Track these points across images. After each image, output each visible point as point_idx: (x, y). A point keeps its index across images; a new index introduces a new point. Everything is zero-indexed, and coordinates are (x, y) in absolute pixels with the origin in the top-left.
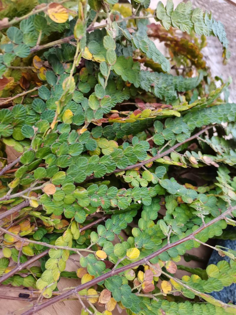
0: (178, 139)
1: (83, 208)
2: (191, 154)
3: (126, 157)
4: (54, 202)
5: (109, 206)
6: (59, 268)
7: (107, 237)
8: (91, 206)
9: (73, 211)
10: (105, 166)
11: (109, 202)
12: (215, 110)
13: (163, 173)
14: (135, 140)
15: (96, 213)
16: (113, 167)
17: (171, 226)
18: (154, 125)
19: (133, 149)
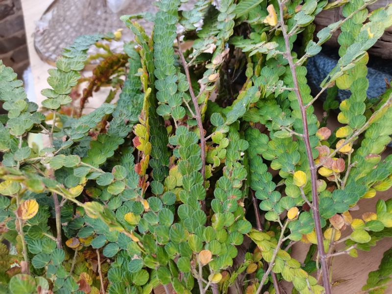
0: (183, 89)
1: (236, 222)
3: (190, 157)
4: (220, 254)
5: (240, 191)
6: (295, 268)
7: (276, 201)
8: (236, 212)
9: (236, 234)
10: (194, 184)
11: (235, 190)
13: (220, 117)
14: (173, 140)
15: (244, 207)
16: (197, 175)
17: (281, 127)
18: (161, 115)
19: (182, 148)
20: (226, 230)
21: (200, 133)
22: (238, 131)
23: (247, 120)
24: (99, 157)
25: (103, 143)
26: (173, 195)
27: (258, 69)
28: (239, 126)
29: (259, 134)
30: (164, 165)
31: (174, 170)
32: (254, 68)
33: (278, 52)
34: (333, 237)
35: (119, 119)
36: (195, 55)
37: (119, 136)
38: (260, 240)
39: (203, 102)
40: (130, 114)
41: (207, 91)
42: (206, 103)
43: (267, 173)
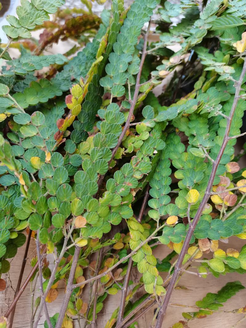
0: (132, 72)
1: (122, 206)
2: (158, 70)
3: (109, 134)
4: (95, 225)
5: (137, 181)
6: (151, 264)
7: (164, 203)
8: (124, 197)
9: (117, 215)
10: (101, 158)
11: (134, 179)
13: (151, 112)
14: (101, 113)
15: (135, 197)
16: (108, 152)
17: (200, 145)
18: (102, 86)
19: (106, 122)
20: (110, 208)
21: (128, 117)
22: (163, 132)
23: (175, 125)
24: (32, 98)
25: (42, 87)
26: (81, 159)
27: (206, 86)
28: (165, 127)
29: (179, 142)
30: (86, 130)
31: (91, 139)
32: (204, 83)
33: (231, 78)
34: (194, 255)
35: (67, 74)
36: (157, 46)
37: (60, 88)
38: (134, 229)
39: (144, 91)
40: (79, 73)
41: (152, 83)
42: (146, 94)
43: (169, 177)
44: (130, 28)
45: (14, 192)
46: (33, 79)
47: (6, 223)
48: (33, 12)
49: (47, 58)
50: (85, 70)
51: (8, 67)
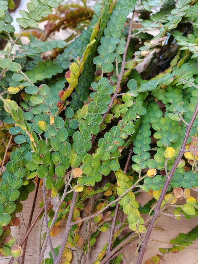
0: (119, 52)
1: (110, 160)
2: (140, 51)
3: (101, 102)
4: (89, 176)
5: (123, 141)
6: (134, 208)
7: (145, 159)
8: (113, 153)
9: (107, 167)
10: (94, 122)
11: (120, 139)
12: (120, 5)
13: (135, 84)
14: (94, 86)
15: (121, 153)
16: (100, 117)
17: (176, 111)
18: (95, 63)
19: (98, 93)
20: (101, 162)
21: (116, 89)
22: (145, 101)
23: (154, 95)
24: (40, 75)
25: (47, 66)
26: (78, 123)
27: (181, 63)
28: (146, 97)
29: (158, 109)
30: (82, 100)
31: (86, 107)
32: (178, 61)
34: (170, 201)
35: (67, 55)
36: (140, 31)
37: (61, 67)
38: (121, 179)
39: (129, 68)
40: (76, 55)
41: (136, 61)
42: (130, 70)
43: (149, 138)
44: (118, 16)
45: (26, 148)
46: (40, 60)
47: (20, 173)
48: (40, 6)
49: (51, 43)
50: (81, 53)
51: (21, 51)
